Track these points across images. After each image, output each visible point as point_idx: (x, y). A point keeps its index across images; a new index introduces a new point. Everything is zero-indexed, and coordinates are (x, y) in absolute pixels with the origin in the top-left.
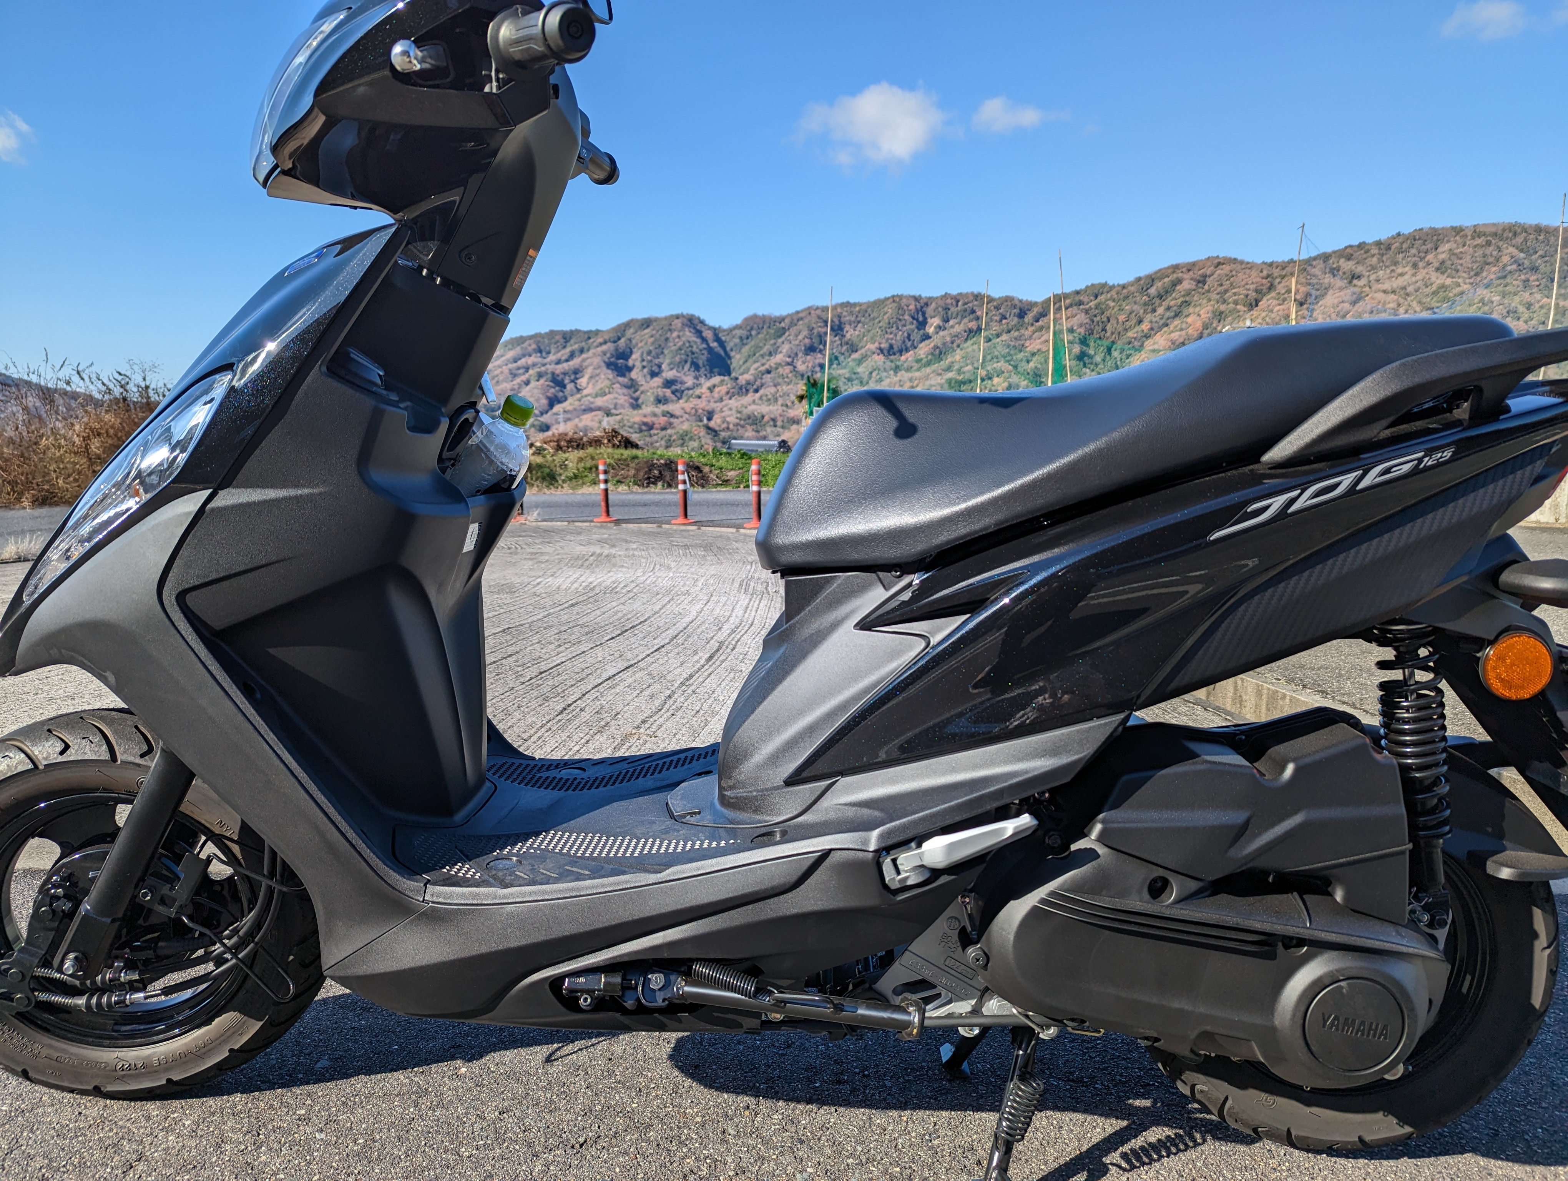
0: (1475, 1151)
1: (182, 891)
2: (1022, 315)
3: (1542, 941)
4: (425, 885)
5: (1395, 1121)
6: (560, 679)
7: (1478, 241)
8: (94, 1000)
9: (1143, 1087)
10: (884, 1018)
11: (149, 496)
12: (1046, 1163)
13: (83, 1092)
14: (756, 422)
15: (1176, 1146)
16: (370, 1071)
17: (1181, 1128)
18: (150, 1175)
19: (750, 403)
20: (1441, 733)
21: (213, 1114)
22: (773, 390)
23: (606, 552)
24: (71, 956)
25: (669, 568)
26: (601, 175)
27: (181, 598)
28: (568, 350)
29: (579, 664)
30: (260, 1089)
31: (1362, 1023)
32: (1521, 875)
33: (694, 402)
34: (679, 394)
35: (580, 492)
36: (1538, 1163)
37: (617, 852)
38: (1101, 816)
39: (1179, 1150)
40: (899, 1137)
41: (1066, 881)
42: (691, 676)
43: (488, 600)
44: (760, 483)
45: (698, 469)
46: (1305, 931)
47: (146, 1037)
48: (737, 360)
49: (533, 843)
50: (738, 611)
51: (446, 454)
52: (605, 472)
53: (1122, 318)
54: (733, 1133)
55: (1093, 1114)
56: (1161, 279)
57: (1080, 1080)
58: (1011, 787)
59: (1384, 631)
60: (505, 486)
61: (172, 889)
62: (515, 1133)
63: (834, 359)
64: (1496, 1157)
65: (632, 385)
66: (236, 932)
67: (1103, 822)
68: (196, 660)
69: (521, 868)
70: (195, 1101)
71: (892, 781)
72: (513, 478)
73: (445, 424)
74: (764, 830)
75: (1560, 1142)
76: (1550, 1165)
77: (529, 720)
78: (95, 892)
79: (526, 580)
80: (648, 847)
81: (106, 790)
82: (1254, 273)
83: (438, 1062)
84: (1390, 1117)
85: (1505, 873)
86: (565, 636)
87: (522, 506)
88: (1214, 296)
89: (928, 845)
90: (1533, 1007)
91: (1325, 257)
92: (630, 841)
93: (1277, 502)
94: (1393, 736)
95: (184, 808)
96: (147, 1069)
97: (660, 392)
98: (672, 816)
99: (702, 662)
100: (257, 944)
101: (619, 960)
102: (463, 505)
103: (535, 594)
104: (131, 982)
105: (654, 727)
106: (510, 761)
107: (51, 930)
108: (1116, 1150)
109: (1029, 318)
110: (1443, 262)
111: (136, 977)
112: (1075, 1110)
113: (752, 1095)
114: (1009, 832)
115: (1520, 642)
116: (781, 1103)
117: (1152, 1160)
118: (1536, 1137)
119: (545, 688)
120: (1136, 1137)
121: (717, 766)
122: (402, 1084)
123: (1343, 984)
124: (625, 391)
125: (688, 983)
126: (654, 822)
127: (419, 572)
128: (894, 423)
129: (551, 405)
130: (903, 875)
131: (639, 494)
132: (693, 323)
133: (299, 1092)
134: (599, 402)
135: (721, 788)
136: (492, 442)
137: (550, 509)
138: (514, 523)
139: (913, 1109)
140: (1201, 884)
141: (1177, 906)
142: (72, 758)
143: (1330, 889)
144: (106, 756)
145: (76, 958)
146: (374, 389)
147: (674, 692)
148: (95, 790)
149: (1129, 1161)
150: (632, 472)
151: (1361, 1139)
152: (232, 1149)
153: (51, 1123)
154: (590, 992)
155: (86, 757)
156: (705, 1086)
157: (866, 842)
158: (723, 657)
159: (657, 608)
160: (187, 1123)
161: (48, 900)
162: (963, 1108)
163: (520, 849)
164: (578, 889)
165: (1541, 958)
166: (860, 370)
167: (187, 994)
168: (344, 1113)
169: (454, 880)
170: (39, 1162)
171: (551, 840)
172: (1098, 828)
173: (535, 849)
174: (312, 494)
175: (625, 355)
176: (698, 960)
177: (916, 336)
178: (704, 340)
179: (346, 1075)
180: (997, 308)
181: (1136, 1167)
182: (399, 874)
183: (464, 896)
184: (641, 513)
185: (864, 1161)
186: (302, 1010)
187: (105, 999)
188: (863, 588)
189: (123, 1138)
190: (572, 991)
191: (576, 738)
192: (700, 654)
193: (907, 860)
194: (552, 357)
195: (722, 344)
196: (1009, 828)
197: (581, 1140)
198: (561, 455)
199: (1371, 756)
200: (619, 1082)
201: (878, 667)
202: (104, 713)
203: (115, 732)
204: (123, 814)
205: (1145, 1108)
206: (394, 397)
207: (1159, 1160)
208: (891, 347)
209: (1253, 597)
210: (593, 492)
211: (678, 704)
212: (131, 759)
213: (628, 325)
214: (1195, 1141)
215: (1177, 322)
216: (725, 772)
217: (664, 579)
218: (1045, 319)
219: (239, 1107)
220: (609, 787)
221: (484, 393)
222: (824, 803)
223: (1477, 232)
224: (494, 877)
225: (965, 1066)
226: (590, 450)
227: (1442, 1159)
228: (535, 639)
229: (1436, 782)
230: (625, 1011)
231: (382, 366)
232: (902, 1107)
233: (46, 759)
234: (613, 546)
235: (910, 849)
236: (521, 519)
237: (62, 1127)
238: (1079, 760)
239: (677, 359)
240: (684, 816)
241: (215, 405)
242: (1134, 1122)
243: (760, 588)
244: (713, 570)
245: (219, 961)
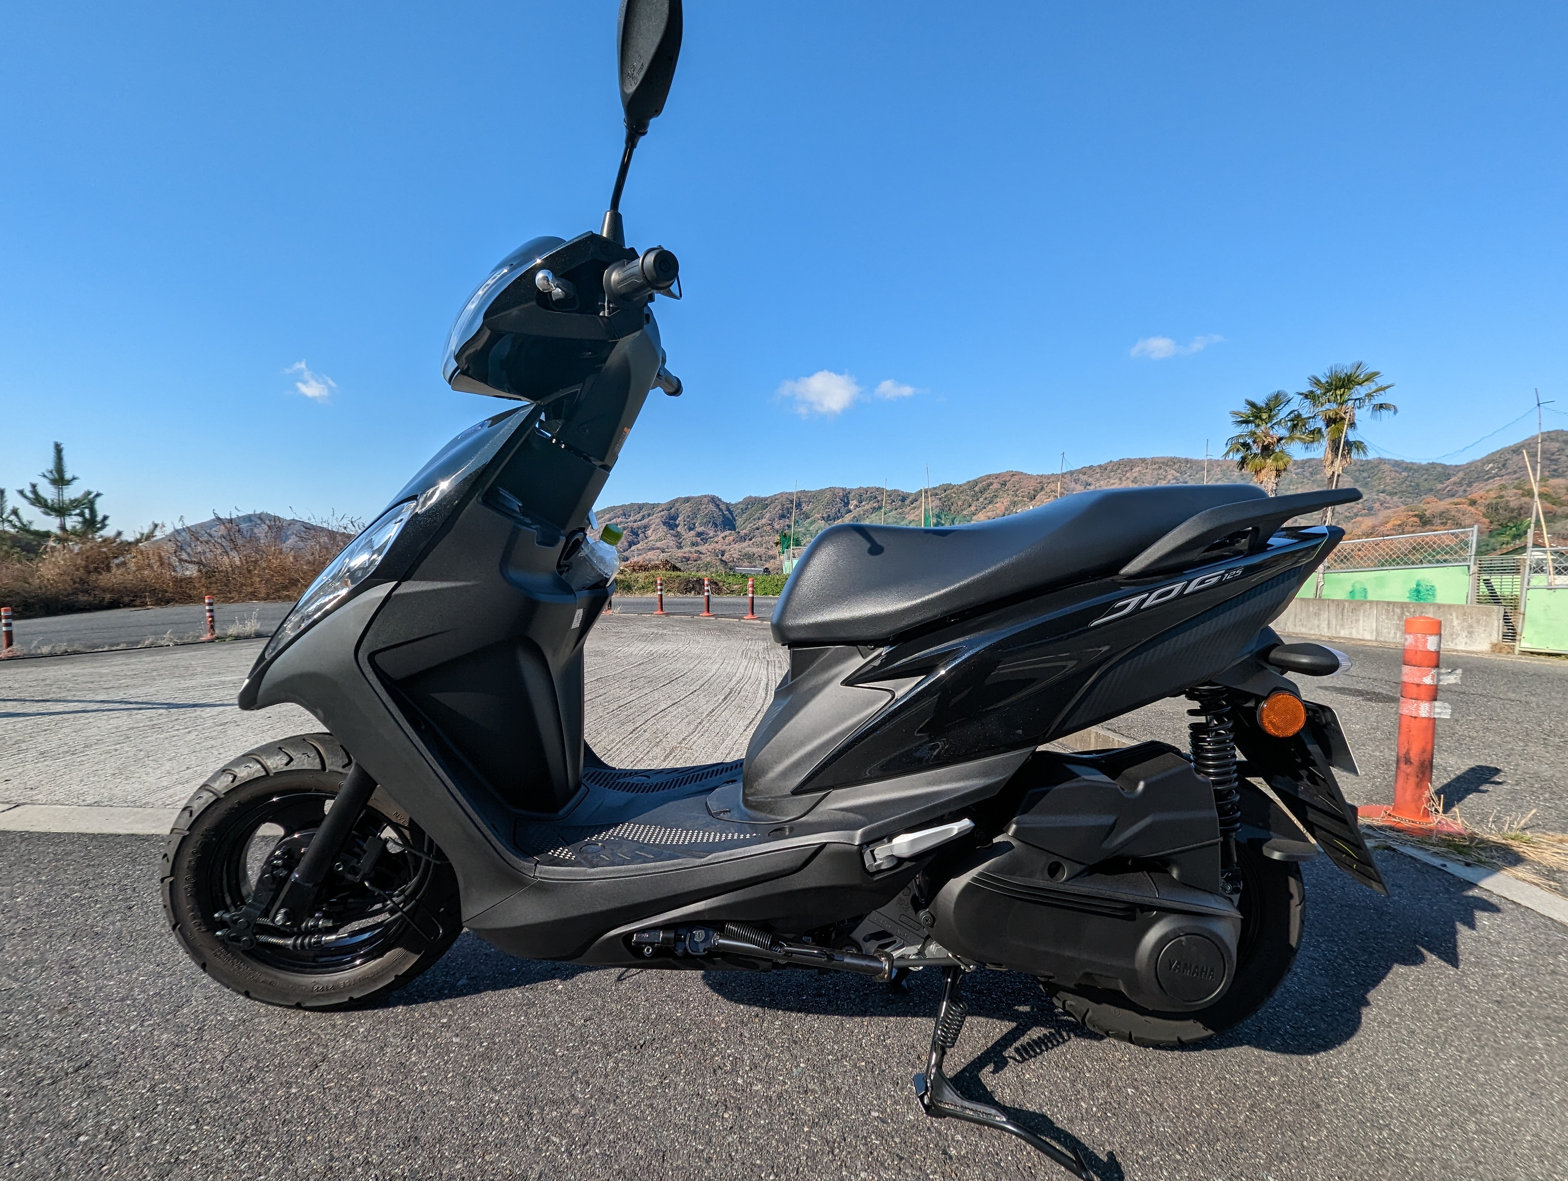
0: (1249, 1043)
1: (365, 863)
2: (903, 500)
3: (1295, 901)
4: (536, 865)
5: (1202, 1026)
6: (631, 711)
7: (1154, 466)
8: (299, 941)
9: (1024, 996)
10: (862, 966)
11: (354, 586)
12: (965, 1058)
13: (289, 1007)
14: (750, 557)
15: (1051, 1042)
16: (495, 988)
17: (1052, 1028)
18: (329, 1074)
19: (746, 547)
20: (1233, 760)
21: (381, 1023)
22: (760, 539)
23: (660, 632)
24: (283, 911)
25: (699, 642)
26: (672, 390)
27: (371, 658)
28: (641, 514)
29: (643, 702)
30: (417, 1003)
31: (1197, 967)
32: (1288, 857)
33: (714, 545)
34: (705, 541)
35: (646, 596)
36: (1293, 1053)
37: (672, 841)
38: (1015, 819)
39: (1053, 1045)
40: (863, 1038)
41: (990, 866)
42: (713, 710)
43: (587, 660)
44: (753, 592)
45: (716, 583)
46: (1154, 900)
47: (337, 966)
48: (739, 521)
49: (613, 832)
50: (742, 670)
51: (563, 562)
52: (661, 585)
53: (960, 503)
54: (748, 1036)
55: (993, 1018)
56: (981, 482)
57: (980, 992)
58: (956, 798)
59: (1192, 690)
60: (602, 585)
61: (359, 862)
62: (594, 1037)
63: (796, 522)
64: (1265, 1049)
65: (678, 535)
66: (403, 892)
67: (1017, 823)
68: (379, 702)
69: (604, 852)
70: (369, 1012)
71: (871, 793)
72: (607, 580)
73: (563, 540)
74: (777, 827)
75: (1303, 1036)
76: (1302, 1054)
77: (611, 737)
78: (302, 865)
79: (612, 648)
80: (694, 837)
81: (317, 791)
82: (1032, 481)
83: (543, 980)
84: (1198, 1023)
85: (1276, 856)
86: (633, 684)
87: (610, 603)
88: (1011, 493)
89: (895, 841)
90: (1291, 946)
91: (1071, 473)
92: (682, 831)
93: (1135, 601)
94: (1201, 761)
95: (370, 803)
96: (336, 989)
97: (694, 539)
98: (710, 814)
99: (720, 701)
100: (417, 901)
101: (672, 921)
102: (572, 596)
103: (617, 657)
104: (326, 928)
105: (690, 743)
106: (599, 770)
107: (271, 890)
108: (1011, 1045)
109: (907, 502)
110: (1135, 478)
111: (330, 924)
112: (980, 1015)
113: (760, 1006)
114: (955, 832)
115: (1282, 699)
116: (780, 1012)
117: (1036, 1054)
118: (1286, 1031)
119: (622, 717)
120: (1023, 1035)
121: (741, 776)
122: (517, 998)
123: (1183, 938)
124: (674, 538)
125: (722, 937)
126: (697, 818)
127: (540, 641)
128: (868, 545)
129: (630, 546)
130: (879, 862)
131: (681, 598)
132: (714, 501)
133: (444, 1004)
134: (658, 544)
135: (744, 794)
136: (594, 555)
137: (628, 606)
138: (605, 613)
139: (871, 1016)
140: (1083, 867)
141: (1069, 883)
142: (294, 768)
143: (1168, 869)
144: (319, 767)
145: (285, 913)
146: (514, 515)
147: (702, 720)
148: (310, 791)
149: (1021, 1055)
150: (676, 585)
151: (1179, 1039)
152: (392, 1051)
153: (263, 1030)
154: (652, 944)
155: (304, 767)
156: (728, 999)
157: (852, 838)
158: (733, 698)
159: (691, 667)
160: (361, 1030)
161: (270, 869)
162: (905, 1015)
163: (604, 837)
164: (645, 869)
165: (1295, 910)
166: (811, 528)
167: (366, 936)
168: (475, 1021)
169: (557, 861)
170: (251, 1062)
171: (626, 830)
172: (1014, 827)
173: (614, 837)
174: (468, 586)
175: (675, 518)
176: (729, 921)
177: (843, 510)
178: (720, 510)
179: (477, 991)
180: (890, 496)
181: (1026, 1059)
182: (517, 856)
183: (563, 873)
184: (682, 609)
185: (840, 1057)
186: (448, 946)
187: (307, 940)
188: (848, 657)
189: (313, 1043)
190: (638, 943)
191: (641, 749)
192: (719, 696)
193: (882, 852)
194: (631, 518)
195: (731, 512)
196: (955, 828)
197: (642, 1042)
198: (635, 575)
199: (1194, 777)
200: (668, 996)
201: (859, 711)
202: (320, 736)
203: (326, 750)
204: (329, 805)
205: (1026, 1013)
206: (528, 521)
207: (1041, 1053)
208: (829, 516)
209: (1116, 667)
210: (654, 596)
211: (705, 728)
212: (335, 769)
213: (676, 501)
214: (1063, 1038)
215: (990, 506)
216: (748, 783)
217: (696, 649)
218: (918, 503)
219: (400, 1017)
220: (666, 790)
221: (590, 523)
222: (821, 808)
223: (1154, 461)
224: (585, 859)
225: (904, 983)
226: (652, 572)
227: (1230, 1050)
228: (616, 685)
229: (1230, 792)
230: (676, 957)
231: (521, 500)
232: (863, 1014)
233: (275, 768)
234: (665, 629)
235: (883, 843)
236: (610, 612)
237: (271, 1034)
238: (1004, 779)
239: (705, 520)
240: (719, 813)
241: (403, 523)
242: (1021, 1024)
243: (754, 655)
244: (725, 644)
245: (392, 912)
